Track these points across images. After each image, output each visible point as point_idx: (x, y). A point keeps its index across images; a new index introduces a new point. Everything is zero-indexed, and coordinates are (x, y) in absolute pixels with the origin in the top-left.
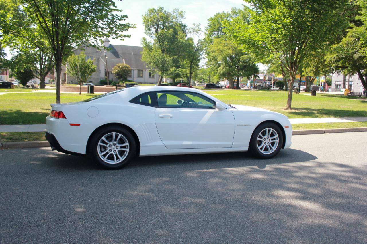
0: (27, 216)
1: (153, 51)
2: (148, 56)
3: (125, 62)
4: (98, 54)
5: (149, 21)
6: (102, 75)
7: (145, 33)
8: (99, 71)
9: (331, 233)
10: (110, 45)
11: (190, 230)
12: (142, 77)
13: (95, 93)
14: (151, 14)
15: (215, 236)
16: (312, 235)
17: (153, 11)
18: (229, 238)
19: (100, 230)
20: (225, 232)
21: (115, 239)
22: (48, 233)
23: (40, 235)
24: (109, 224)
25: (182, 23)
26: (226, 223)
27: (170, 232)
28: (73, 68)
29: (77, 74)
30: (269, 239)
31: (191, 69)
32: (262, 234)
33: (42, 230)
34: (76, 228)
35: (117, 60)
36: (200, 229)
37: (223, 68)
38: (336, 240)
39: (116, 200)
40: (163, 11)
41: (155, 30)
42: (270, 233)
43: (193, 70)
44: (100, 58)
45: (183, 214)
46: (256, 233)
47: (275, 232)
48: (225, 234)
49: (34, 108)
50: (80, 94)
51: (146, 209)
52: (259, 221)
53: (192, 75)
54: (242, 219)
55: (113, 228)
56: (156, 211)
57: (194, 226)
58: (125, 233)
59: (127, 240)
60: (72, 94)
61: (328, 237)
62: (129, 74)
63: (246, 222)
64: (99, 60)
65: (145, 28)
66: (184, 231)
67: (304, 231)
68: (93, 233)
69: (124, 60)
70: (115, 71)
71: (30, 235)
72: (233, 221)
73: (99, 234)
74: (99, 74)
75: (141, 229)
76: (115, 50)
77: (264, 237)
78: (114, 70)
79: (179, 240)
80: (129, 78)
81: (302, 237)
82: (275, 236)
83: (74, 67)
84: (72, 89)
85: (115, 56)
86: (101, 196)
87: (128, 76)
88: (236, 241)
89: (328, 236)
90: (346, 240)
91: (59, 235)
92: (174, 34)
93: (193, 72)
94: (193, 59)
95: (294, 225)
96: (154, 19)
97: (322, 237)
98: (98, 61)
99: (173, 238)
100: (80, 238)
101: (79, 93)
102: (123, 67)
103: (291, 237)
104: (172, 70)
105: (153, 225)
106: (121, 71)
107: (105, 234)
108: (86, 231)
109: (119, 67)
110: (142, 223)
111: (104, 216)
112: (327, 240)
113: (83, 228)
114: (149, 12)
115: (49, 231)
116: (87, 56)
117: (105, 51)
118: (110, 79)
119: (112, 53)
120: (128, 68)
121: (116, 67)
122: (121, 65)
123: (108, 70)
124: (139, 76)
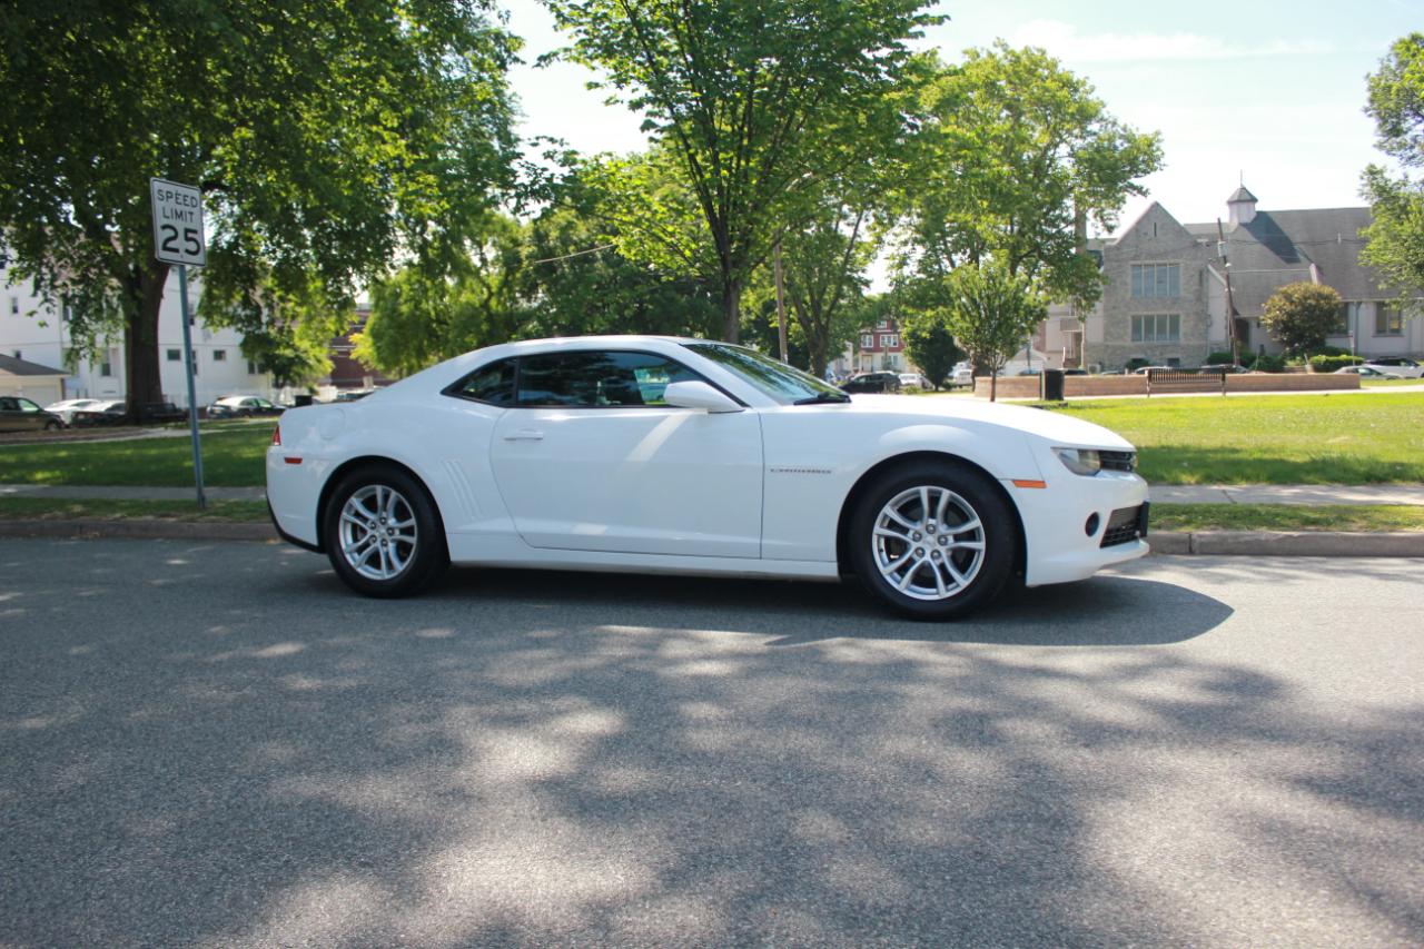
3: (1319, 273)
4: (1199, 254)
5: (1393, 92)
6: (1220, 334)
7: (1380, 146)
8: (1204, 318)
10: (1259, 213)
12: (1397, 332)
35: (1289, 271)
44: (1210, 267)
62: (1337, 322)
64: (1205, 274)
65: (1380, 126)
69: (1313, 269)
70: (1272, 315)
74: (1206, 332)
76: (1281, 232)
78: (1269, 311)
80: (1331, 342)
85: (1278, 258)
87: (1331, 332)
98: (1201, 281)
102: (1307, 298)
106: (1298, 313)
109: (1288, 297)
114: (1397, 55)
116: (1159, 265)
117: (1222, 239)
118: (1254, 349)
119: (1267, 244)
120: (1328, 298)
121: (1276, 298)
122: (1297, 290)
123: (1244, 314)
124: (1381, 330)
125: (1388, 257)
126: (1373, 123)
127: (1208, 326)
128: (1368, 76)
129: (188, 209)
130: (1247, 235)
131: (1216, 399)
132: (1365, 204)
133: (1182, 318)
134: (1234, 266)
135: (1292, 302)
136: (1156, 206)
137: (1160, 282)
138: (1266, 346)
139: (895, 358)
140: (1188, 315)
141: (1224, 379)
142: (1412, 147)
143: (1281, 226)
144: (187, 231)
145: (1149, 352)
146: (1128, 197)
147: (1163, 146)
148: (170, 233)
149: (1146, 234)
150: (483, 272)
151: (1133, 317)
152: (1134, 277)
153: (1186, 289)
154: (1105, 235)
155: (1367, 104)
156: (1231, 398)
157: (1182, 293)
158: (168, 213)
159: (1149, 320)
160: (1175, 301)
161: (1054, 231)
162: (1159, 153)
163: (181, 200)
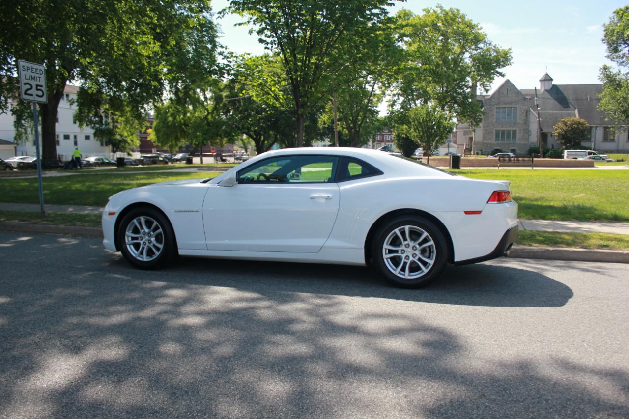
1: (622, 89)
3: (579, 113)
4: (526, 103)
5: (615, 33)
6: (534, 138)
7: (608, 57)
8: (527, 131)
10: (553, 85)
12: (613, 140)
13: (461, 168)
35: (565, 112)
44: (531, 109)
62: (586, 135)
64: (529, 112)
65: (608, 48)
69: (576, 111)
70: (558, 131)
74: (528, 138)
76: (562, 94)
78: (556, 129)
80: (583, 144)
85: (560, 106)
87: (583, 139)
98: (527, 115)
102: (574, 124)
106: (569, 131)
109: (565, 124)
114: (618, 15)
116: (508, 108)
117: (536, 97)
118: (549, 146)
119: (557, 99)
120: (582, 124)
121: (560, 124)
122: (569, 120)
123: (545, 130)
124: (606, 139)
125: (610, 107)
126: (605, 46)
127: (529, 135)
128: (604, 25)
129: (38, 75)
130: (548, 95)
131: (528, 170)
132: (601, 83)
133: (517, 132)
134: (542, 109)
135: (566, 126)
136: (508, 81)
137: (508, 115)
138: (554, 146)
139: (391, 145)
140: (520, 130)
141: (532, 161)
142: (622, 58)
143: (563, 91)
144: (37, 86)
145: (502, 146)
146: (496, 77)
147: (512, 55)
148: (29, 87)
149: (503, 93)
150: (205, 103)
151: (496, 130)
152: (497, 112)
153: (520, 119)
154: (484, 94)
155: (604, 38)
156: (536, 170)
157: (518, 121)
158: (28, 77)
159: (503, 132)
160: (515, 124)
161: (462, 91)
162: (510, 58)
163: (34, 71)
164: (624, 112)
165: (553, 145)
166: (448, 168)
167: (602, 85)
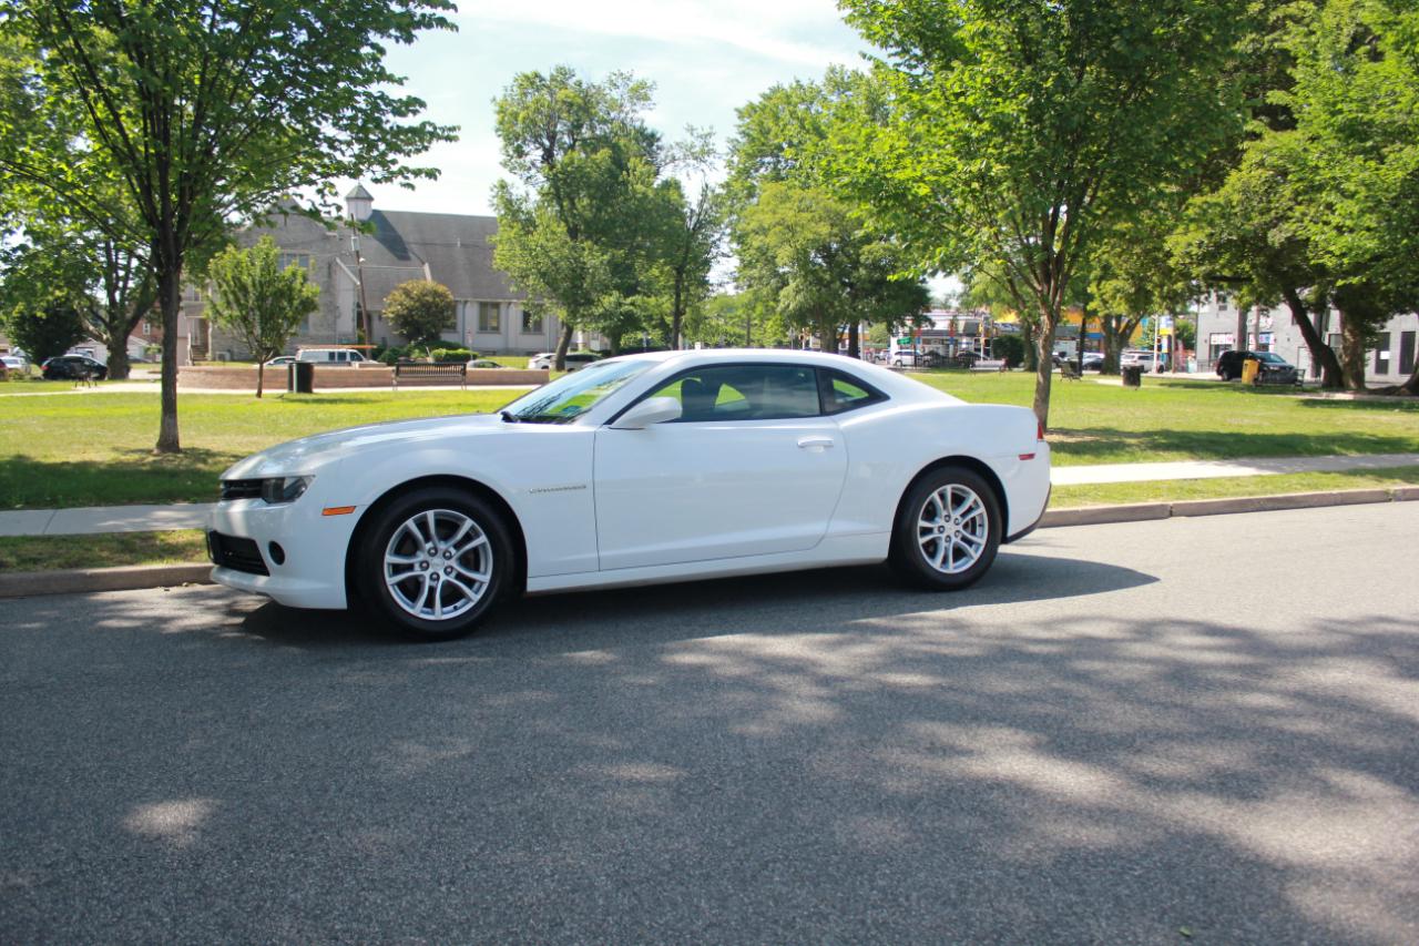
0: (11, 850)
1: (537, 231)
2: (518, 251)
3: (432, 274)
4: (328, 247)
5: (520, 118)
6: (347, 325)
7: (505, 165)
8: (333, 309)
9: (1188, 872)
10: (377, 213)
11: (648, 880)
12: (496, 329)
13: (315, 390)
14: (525, 94)
15: (746, 900)
16: (1118, 885)
17: (532, 83)
18: (797, 907)
19: (296, 890)
20: (784, 884)
21: (355, 925)
22: (90, 912)
23: (54, 919)
24: (337, 866)
25: (645, 125)
26: (789, 851)
27: (574, 891)
28: (231, 297)
29: (244, 319)
30: (955, 906)
31: (678, 296)
32: (926, 886)
33: (64, 899)
34: (204, 885)
35: (403, 268)
36: (689, 875)
37: (798, 292)
38: (1206, 897)
39: (367, 777)
40: (571, 82)
41: (540, 152)
42: (960, 883)
43: (686, 300)
44: (338, 261)
45: (626, 820)
46: (903, 884)
47: (977, 880)
48: (785, 890)
49: (76, 446)
50: (259, 395)
51: (484, 805)
52: (919, 838)
53: (683, 318)
54: (852, 834)
55: (350, 882)
56: (520, 813)
57: (667, 867)
58: (396, 897)
59: (400, 926)
60: (230, 396)
61: (1177, 889)
62: (449, 318)
63: (868, 843)
64: (334, 267)
65: (505, 147)
66: (626, 884)
67: (1086, 870)
68: (268, 905)
69: (427, 268)
70: (393, 309)
71: (11, 923)
72: (817, 841)
73: (293, 905)
74: (335, 322)
75: (459, 882)
76: (392, 229)
77: (936, 899)
78: (390, 305)
79: (604, 920)
80: (446, 337)
81: (1082, 892)
82: (979, 893)
83: (234, 293)
84: (228, 378)
85: (391, 255)
86: (313, 766)
87: (444, 326)
88: (826, 917)
89: (1178, 883)
90: (1243, 897)
91: (131, 916)
92: (614, 167)
93: (687, 310)
94: (685, 259)
95: (1052, 850)
96: (538, 111)
97: (1156, 889)
98: (329, 274)
99: (580, 914)
100: (216, 924)
101: (255, 391)
102: (426, 295)
103: (1037, 895)
104: (609, 301)
105: (506, 866)
106: (418, 309)
107: (317, 905)
108: (244, 897)
109: (407, 293)
110: (466, 861)
111: (316, 837)
112: (1172, 899)
113: (230, 887)
114: (520, 86)
115: (95, 902)
116: (288, 254)
118: (377, 340)
119: (384, 243)
120: (441, 296)
121: (397, 293)
122: (416, 287)
123: (367, 307)
124: (483, 328)
126: (500, 142)
127: (336, 317)
128: (494, 99)
135: (411, 298)
138: (389, 339)
141: (464, 372)
143: (394, 225)
164: (543, 275)
165: (384, 339)
166: (285, 391)
167: (494, 218)
